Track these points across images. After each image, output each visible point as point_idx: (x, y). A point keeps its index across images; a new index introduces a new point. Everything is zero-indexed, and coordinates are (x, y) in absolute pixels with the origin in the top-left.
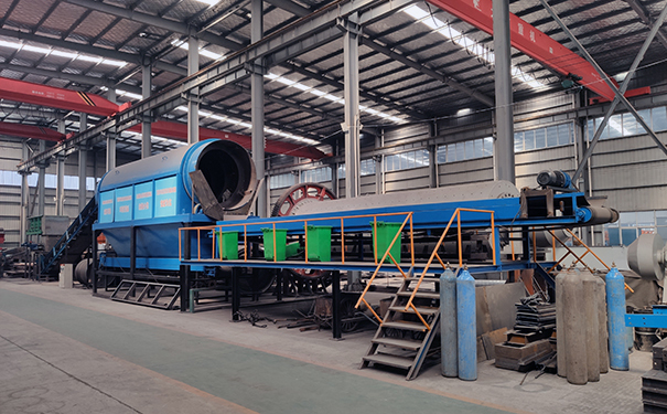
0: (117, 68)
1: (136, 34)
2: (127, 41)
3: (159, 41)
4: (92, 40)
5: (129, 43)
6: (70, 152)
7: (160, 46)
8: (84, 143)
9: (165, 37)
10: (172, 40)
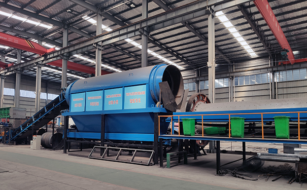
0: (45, 29)
1: (65, 10)
2: (59, 13)
3: (76, 15)
4: (39, 11)
5: (59, 16)
6: (8, 74)
7: (76, 19)
8: (19, 69)
9: (80, 13)
10: (84, 15)
